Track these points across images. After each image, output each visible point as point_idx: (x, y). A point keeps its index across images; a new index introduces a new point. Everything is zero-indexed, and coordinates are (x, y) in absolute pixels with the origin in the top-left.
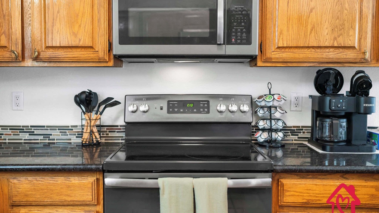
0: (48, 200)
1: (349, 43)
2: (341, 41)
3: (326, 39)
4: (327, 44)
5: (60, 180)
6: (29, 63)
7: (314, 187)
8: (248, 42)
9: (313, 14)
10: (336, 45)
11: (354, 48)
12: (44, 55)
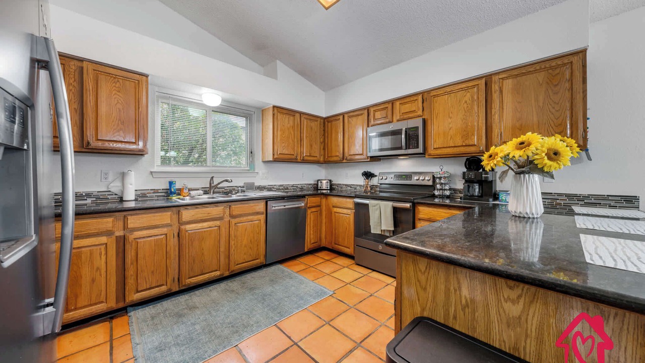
0: (341, 206)
1: (471, 143)
2: (467, 142)
3: (459, 142)
4: (459, 145)
5: (344, 200)
6: (345, 161)
7: (433, 212)
8: (417, 147)
9: (451, 130)
10: (464, 144)
11: (475, 145)
12: (348, 158)
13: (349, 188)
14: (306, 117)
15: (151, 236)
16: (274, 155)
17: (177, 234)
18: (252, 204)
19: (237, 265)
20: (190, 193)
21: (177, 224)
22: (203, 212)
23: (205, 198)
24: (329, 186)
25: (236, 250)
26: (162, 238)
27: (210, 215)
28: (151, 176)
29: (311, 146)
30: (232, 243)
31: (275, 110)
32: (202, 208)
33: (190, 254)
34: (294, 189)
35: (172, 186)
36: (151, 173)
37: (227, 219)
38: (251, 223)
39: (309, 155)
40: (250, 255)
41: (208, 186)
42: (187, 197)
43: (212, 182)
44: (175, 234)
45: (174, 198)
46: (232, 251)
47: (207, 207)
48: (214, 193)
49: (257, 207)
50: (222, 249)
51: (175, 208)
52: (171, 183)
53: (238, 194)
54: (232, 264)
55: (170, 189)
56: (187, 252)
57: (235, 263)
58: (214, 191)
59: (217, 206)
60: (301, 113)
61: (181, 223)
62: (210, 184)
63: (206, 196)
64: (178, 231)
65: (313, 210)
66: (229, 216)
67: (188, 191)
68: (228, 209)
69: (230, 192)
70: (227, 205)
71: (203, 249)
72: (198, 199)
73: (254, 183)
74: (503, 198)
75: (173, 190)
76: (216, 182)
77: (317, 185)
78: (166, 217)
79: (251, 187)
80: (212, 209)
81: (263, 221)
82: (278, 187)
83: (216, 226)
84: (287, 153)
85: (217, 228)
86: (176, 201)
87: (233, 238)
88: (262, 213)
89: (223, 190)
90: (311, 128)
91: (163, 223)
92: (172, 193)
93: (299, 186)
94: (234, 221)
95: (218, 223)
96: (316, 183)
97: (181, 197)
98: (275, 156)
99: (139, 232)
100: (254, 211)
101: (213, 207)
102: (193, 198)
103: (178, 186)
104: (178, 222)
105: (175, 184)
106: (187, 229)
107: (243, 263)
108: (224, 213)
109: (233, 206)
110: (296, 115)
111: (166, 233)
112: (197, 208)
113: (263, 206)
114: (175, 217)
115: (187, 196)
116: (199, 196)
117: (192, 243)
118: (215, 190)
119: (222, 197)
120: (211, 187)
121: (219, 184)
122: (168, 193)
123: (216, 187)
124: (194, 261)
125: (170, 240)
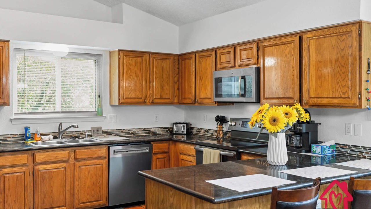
2: (287, 95)
4: (282, 96)
10: (285, 96)
11: (292, 98)
12: (199, 101)
13: (206, 133)
14: (155, 57)
15: (14, 173)
16: (119, 99)
17: (32, 172)
18: (94, 149)
19: (81, 203)
20: (42, 138)
21: (32, 164)
22: (52, 155)
23: (54, 143)
24: (185, 130)
25: (80, 191)
26: (22, 175)
27: (58, 157)
28: (11, 122)
29: (162, 87)
30: (77, 183)
31: (121, 54)
32: (51, 152)
33: (42, 190)
34: (145, 133)
35: (28, 131)
36: (11, 120)
37: (72, 162)
38: (93, 166)
39: (159, 97)
40: (93, 196)
41: (58, 131)
42: (40, 142)
43: (61, 128)
44: (31, 173)
45: (29, 142)
46: (76, 191)
47: (55, 151)
48: (62, 138)
49: (100, 152)
50: (68, 188)
51: (30, 151)
52: (26, 129)
53: (85, 139)
54: (76, 202)
55: (26, 134)
56: (40, 188)
57: (79, 201)
58: (62, 136)
59: (63, 150)
60: (150, 53)
61: (35, 164)
62: (59, 129)
63: (55, 141)
64: (33, 170)
65: (160, 156)
66: (73, 159)
67: (40, 136)
68: (73, 153)
69: (78, 137)
70: (72, 150)
71: (52, 187)
72: (49, 143)
73: (101, 128)
74: (314, 149)
75: (28, 135)
76: (64, 127)
77: (173, 128)
78: (24, 158)
79: (98, 131)
80: (59, 152)
81: (105, 166)
82: (127, 131)
83: (63, 168)
84: (133, 96)
85: (63, 169)
86: (30, 146)
87: (78, 179)
88: (105, 158)
89: (72, 134)
90: (163, 68)
91: (22, 163)
92: (27, 138)
93: (151, 130)
94: (78, 164)
95: (64, 165)
96: (172, 126)
97: (35, 141)
98: (122, 101)
99: (6, 169)
100: (96, 156)
101: (60, 151)
102: (44, 142)
103: (32, 131)
104: (32, 163)
105: (30, 130)
106: (40, 169)
107: (87, 202)
108: (70, 157)
109: (77, 151)
110: (144, 56)
111: (24, 171)
112: (47, 151)
113: (105, 151)
114: (31, 158)
115: (40, 140)
116: (49, 140)
117: (43, 181)
118: (64, 135)
119: (69, 142)
120: (59, 132)
121: (67, 129)
122: (25, 137)
123: (64, 131)
124: (45, 196)
125: (27, 177)
